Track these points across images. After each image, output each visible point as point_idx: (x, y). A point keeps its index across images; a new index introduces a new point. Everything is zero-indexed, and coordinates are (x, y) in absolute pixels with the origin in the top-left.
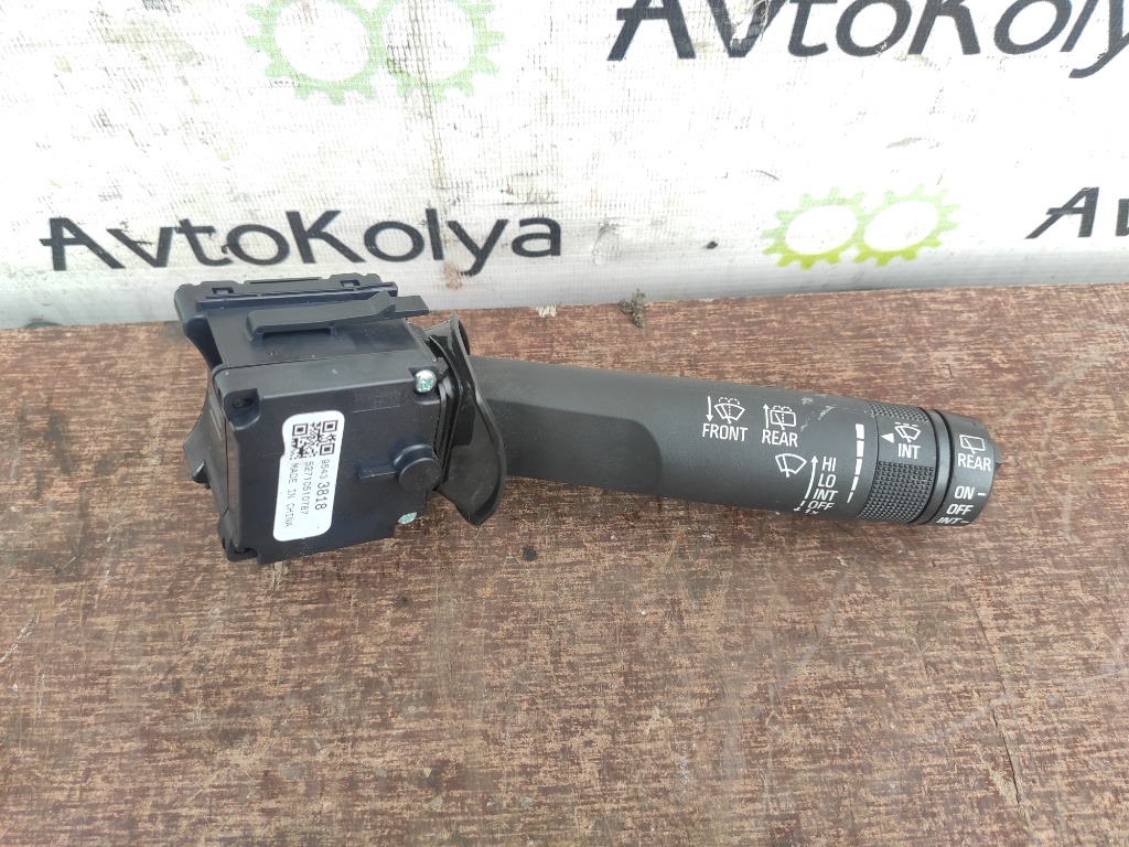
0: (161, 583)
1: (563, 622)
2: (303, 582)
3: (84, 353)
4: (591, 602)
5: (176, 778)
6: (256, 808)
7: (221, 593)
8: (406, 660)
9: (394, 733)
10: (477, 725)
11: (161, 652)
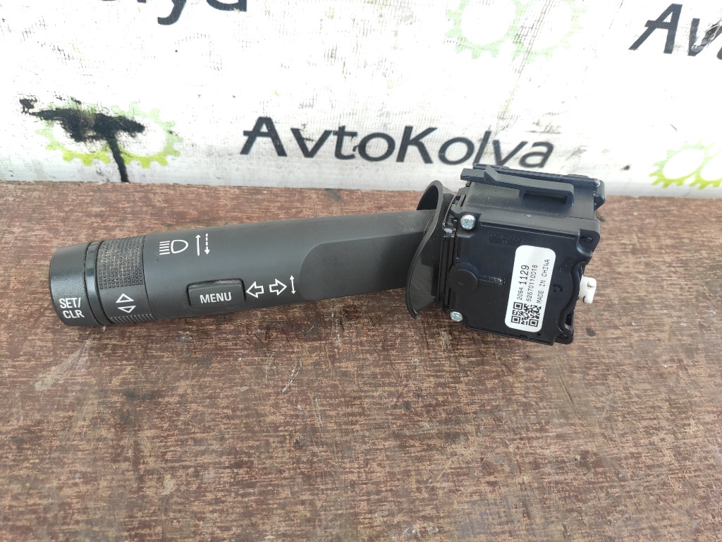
0: (376, 343)
1: (624, 371)
2: (463, 345)
3: (279, 204)
4: (636, 360)
5: (425, 463)
6: (483, 482)
7: (415, 350)
8: (542, 392)
9: (550, 434)
10: (597, 430)
11: (390, 384)
